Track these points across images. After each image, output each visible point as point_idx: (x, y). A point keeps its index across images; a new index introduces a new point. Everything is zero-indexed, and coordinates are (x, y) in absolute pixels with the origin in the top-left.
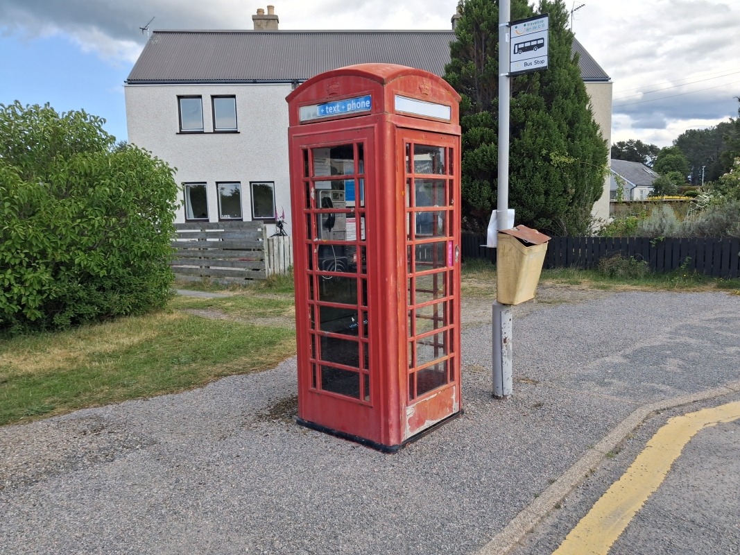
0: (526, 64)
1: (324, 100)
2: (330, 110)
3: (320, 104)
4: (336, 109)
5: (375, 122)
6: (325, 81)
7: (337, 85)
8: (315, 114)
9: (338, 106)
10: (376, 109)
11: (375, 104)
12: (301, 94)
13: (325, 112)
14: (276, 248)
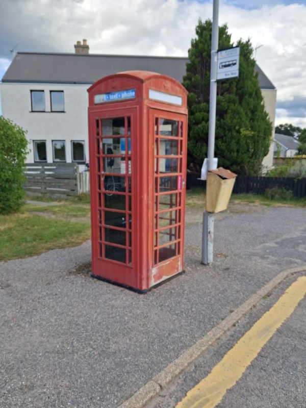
0: (226, 75)
1: (109, 91)
2: (112, 97)
3: (106, 93)
5: (137, 105)
6: (110, 81)
7: (116, 83)
8: (103, 100)
9: (116, 95)
10: (138, 97)
11: (138, 94)
12: (96, 87)
13: (109, 98)
14: (84, 178)
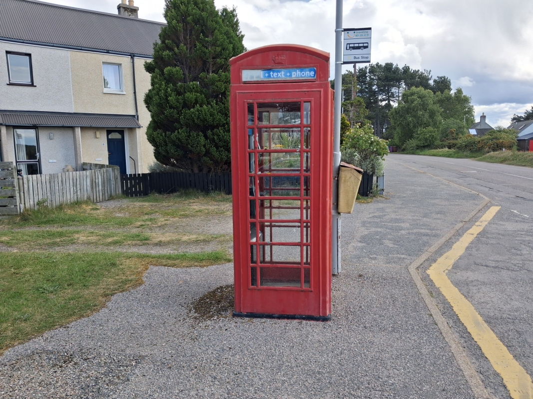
0: (355, 58)
1: (269, 67)
2: (274, 75)
3: (264, 69)
4: (281, 75)
5: (321, 88)
6: (271, 54)
7: (283, 57)
8: (258, 77)
9: (283, 73)
10: (320, 78)
11: (320, 75)
12: (245, 60)
13: (269, 76)
